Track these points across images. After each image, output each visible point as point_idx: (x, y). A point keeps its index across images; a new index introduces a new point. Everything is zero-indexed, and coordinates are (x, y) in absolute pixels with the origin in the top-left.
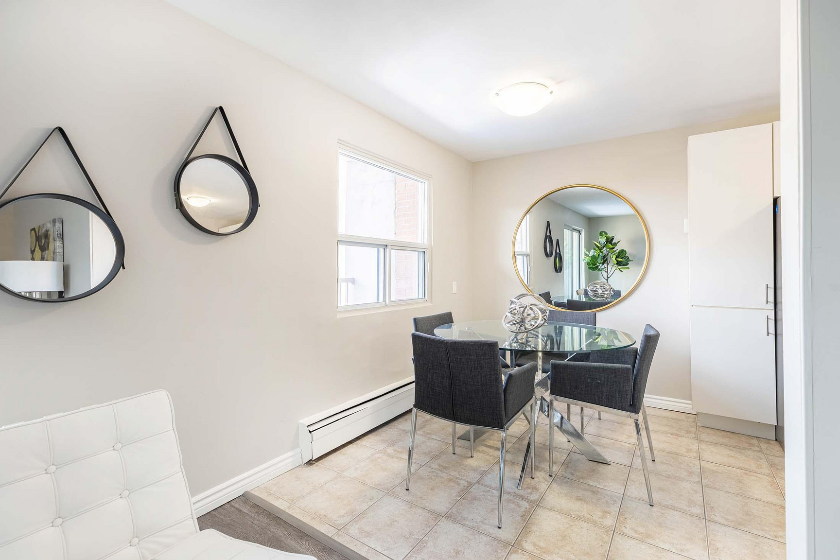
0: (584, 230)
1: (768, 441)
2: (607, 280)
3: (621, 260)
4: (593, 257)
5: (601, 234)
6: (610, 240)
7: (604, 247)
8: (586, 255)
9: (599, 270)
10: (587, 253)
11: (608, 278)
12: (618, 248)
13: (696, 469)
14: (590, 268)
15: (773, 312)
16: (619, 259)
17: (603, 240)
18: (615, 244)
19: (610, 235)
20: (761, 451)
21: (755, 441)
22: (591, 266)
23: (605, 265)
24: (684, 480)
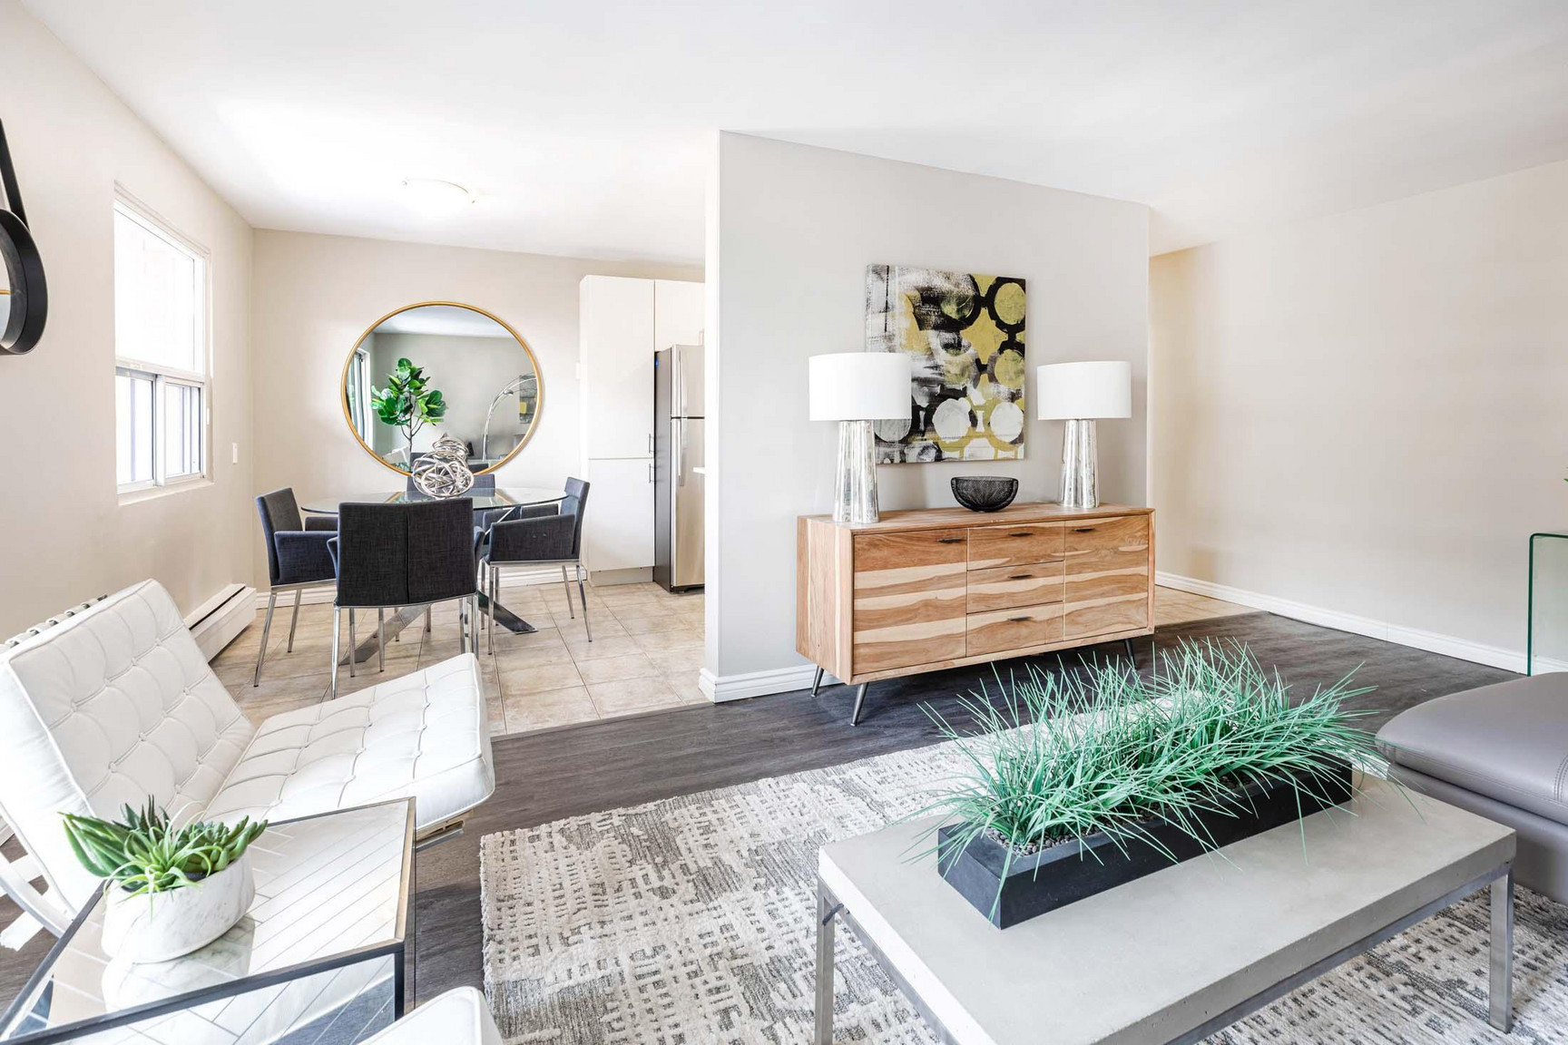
0: (368, 354)
1: (647, 583)
2: (410, 440)
3: (435, 406)
4: (389, 401)
5: (401, 363)
6: (415, 375)
7: (405, 386)
8: (373, 396)
9: (398, 424)
10: (377, 393)
11: (412, 436)
12: (428, 389)
13: (608, 613)
14: (384, 420)
15: (653, 460)
16: (432, 406)
17: (406, 374)
18: (423, 381)
19: (416, 365)
20: (646, 591)
21: (639, 586)
22: (386, 416)
23: (408, 417)
24: (603, 622)
